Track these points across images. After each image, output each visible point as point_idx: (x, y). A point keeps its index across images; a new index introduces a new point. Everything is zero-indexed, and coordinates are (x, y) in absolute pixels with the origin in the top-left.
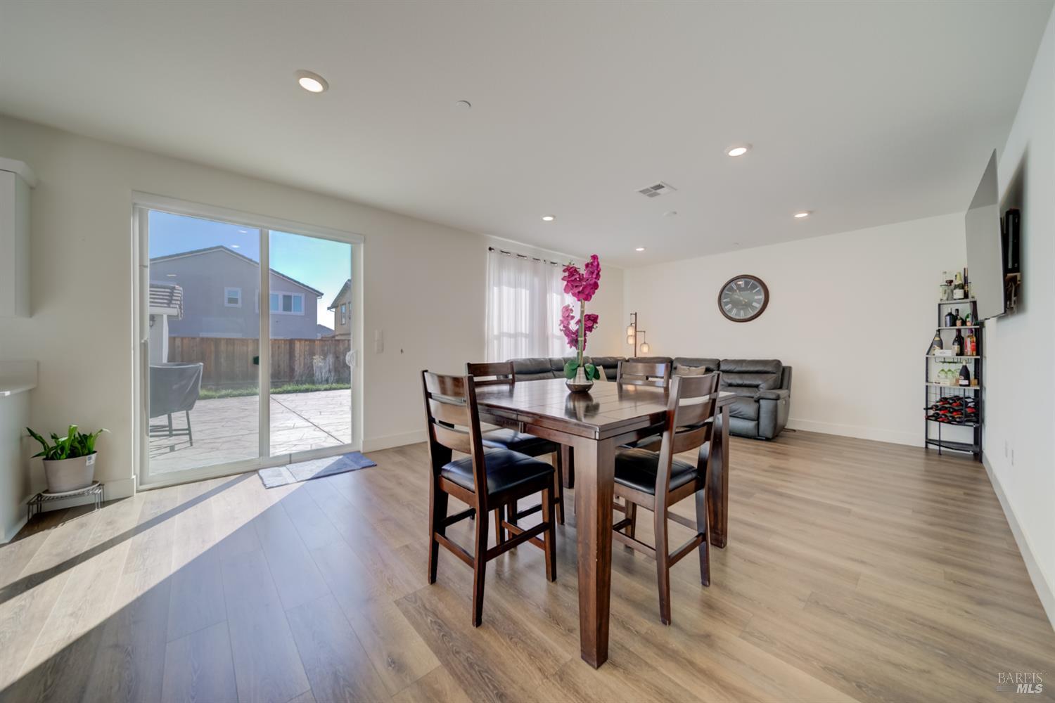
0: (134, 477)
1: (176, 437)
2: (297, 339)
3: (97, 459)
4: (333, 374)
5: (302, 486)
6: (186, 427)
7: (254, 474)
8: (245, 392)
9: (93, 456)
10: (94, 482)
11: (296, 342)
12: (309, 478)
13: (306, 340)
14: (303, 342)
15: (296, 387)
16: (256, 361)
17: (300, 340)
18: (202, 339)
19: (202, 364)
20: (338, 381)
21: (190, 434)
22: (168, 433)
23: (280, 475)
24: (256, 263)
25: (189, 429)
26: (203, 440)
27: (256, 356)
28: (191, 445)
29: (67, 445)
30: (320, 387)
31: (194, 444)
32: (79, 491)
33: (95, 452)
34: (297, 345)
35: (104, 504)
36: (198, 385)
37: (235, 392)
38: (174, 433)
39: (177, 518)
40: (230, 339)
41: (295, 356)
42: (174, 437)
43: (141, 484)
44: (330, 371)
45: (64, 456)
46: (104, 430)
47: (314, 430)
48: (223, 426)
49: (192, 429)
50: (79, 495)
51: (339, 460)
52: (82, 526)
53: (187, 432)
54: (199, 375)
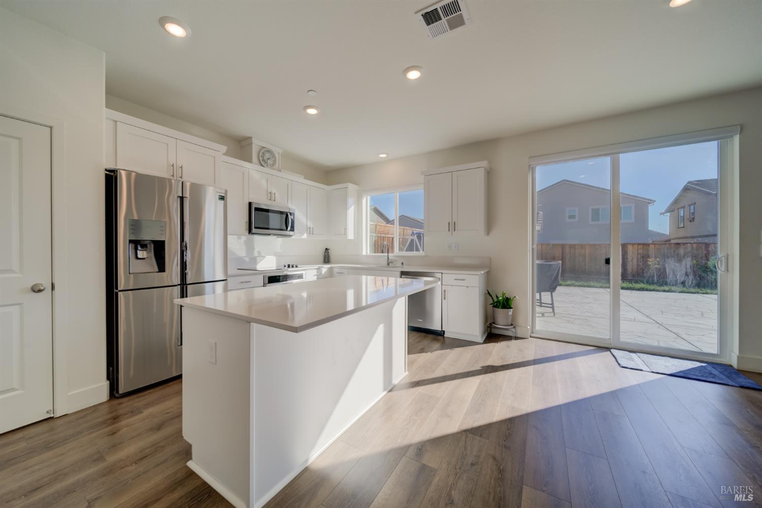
0: (529, 327)
1: (545, 308)
2: (629, 244)
3: (513, 312)
4: (691, 277)
5: (660, 379)
6: (551, 303)
7: (607, 351)
8: (586, 284)
9: (512, 310)
10: (512, 325)
11: (629, 246)
12: (668, 373)
13: (639, 244)
14: (636, 246)
15: (630, 285)
16: (608, 261)
17: (633, 244)
18: (554, 245)
19: (560, 262)
20: (698, 285)
21: (553, 308)
22: (539, 304)
23: (632, 360)
24: (608, 190)
25: (552, 304)
26: (561, 314)
27: (607, 257)
28: (554, 315)
29: (502, 301)
30: (673, 288)
31: (556, 315)
32: (506, 327)
33: (512, 308)
34: (630, 248)
35: (517, 338)
36: (558, 277)
37: (577, 283)
38: (543, 305)
39: (557, 363)
40: (573, 245)
41: (627, 259)
42: (542, 308)
43: (532, 333)
44: (687, 274)
45: (500, 307)
46: (517, 297)
47: (659, 328)
48: (573, 307)
49: (555, 305)
50: (505, 329)
51: (702, 366)
52: (508, 347)
53: (551, 306)
54: (559, 270)
